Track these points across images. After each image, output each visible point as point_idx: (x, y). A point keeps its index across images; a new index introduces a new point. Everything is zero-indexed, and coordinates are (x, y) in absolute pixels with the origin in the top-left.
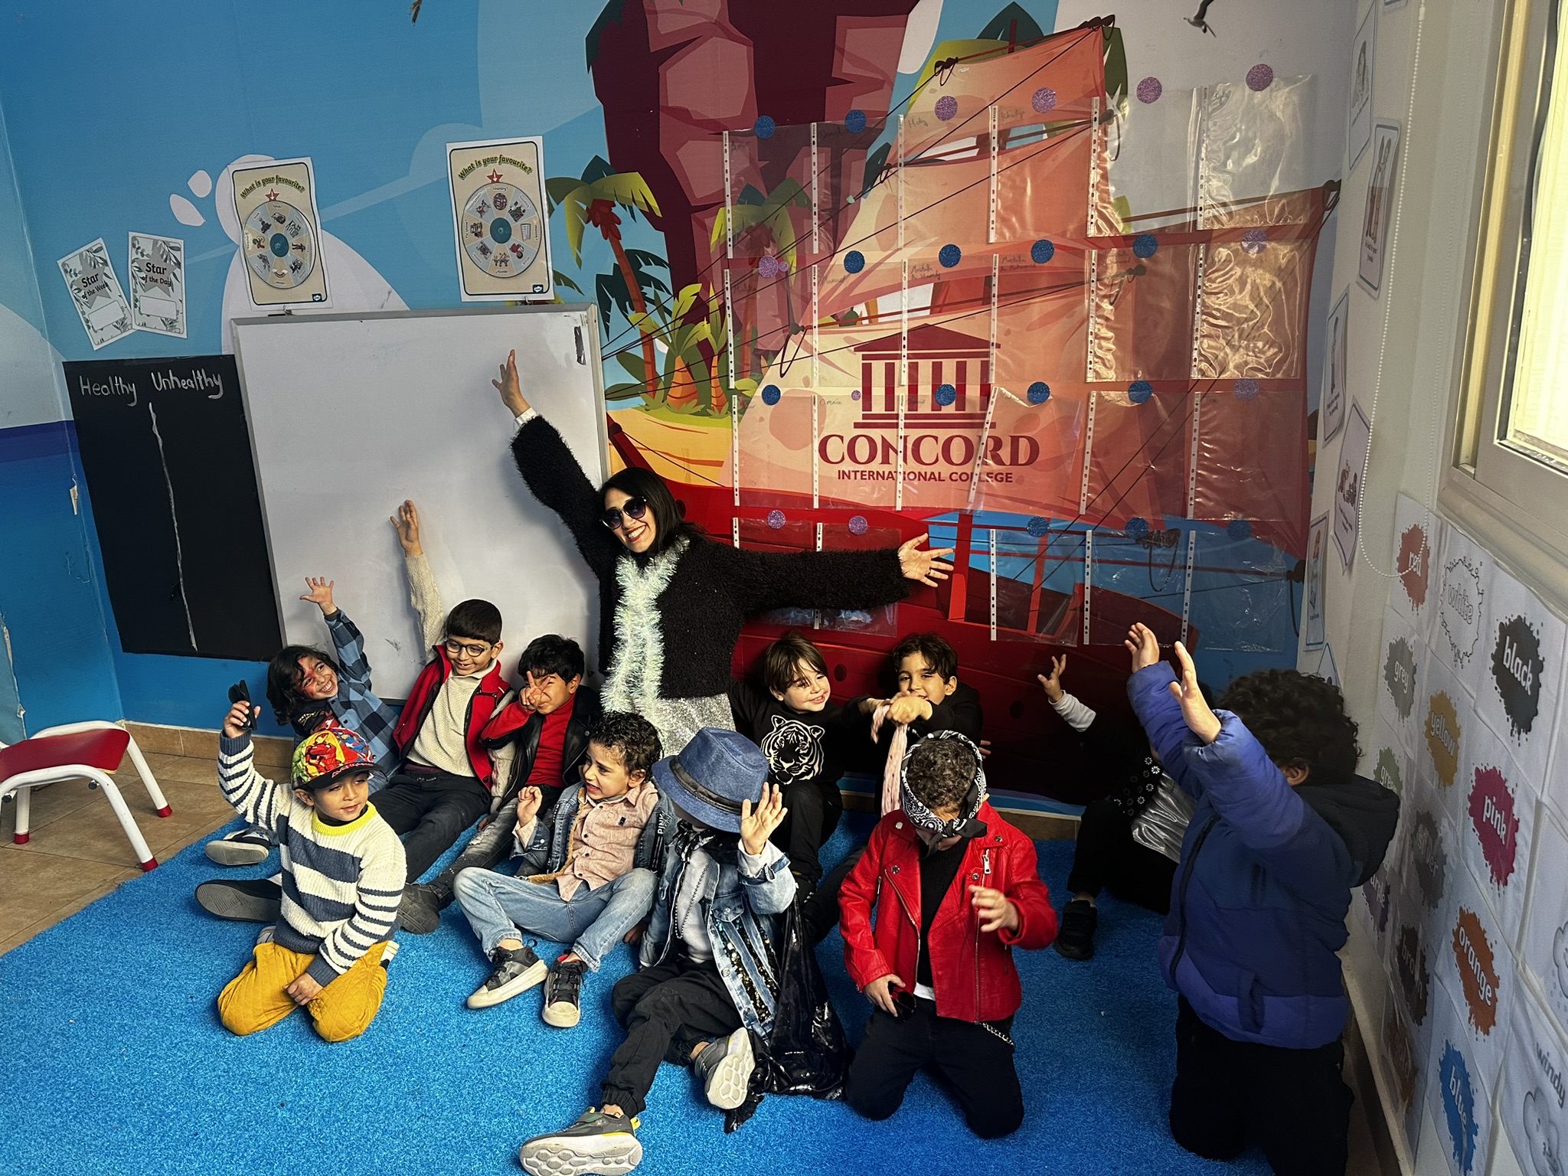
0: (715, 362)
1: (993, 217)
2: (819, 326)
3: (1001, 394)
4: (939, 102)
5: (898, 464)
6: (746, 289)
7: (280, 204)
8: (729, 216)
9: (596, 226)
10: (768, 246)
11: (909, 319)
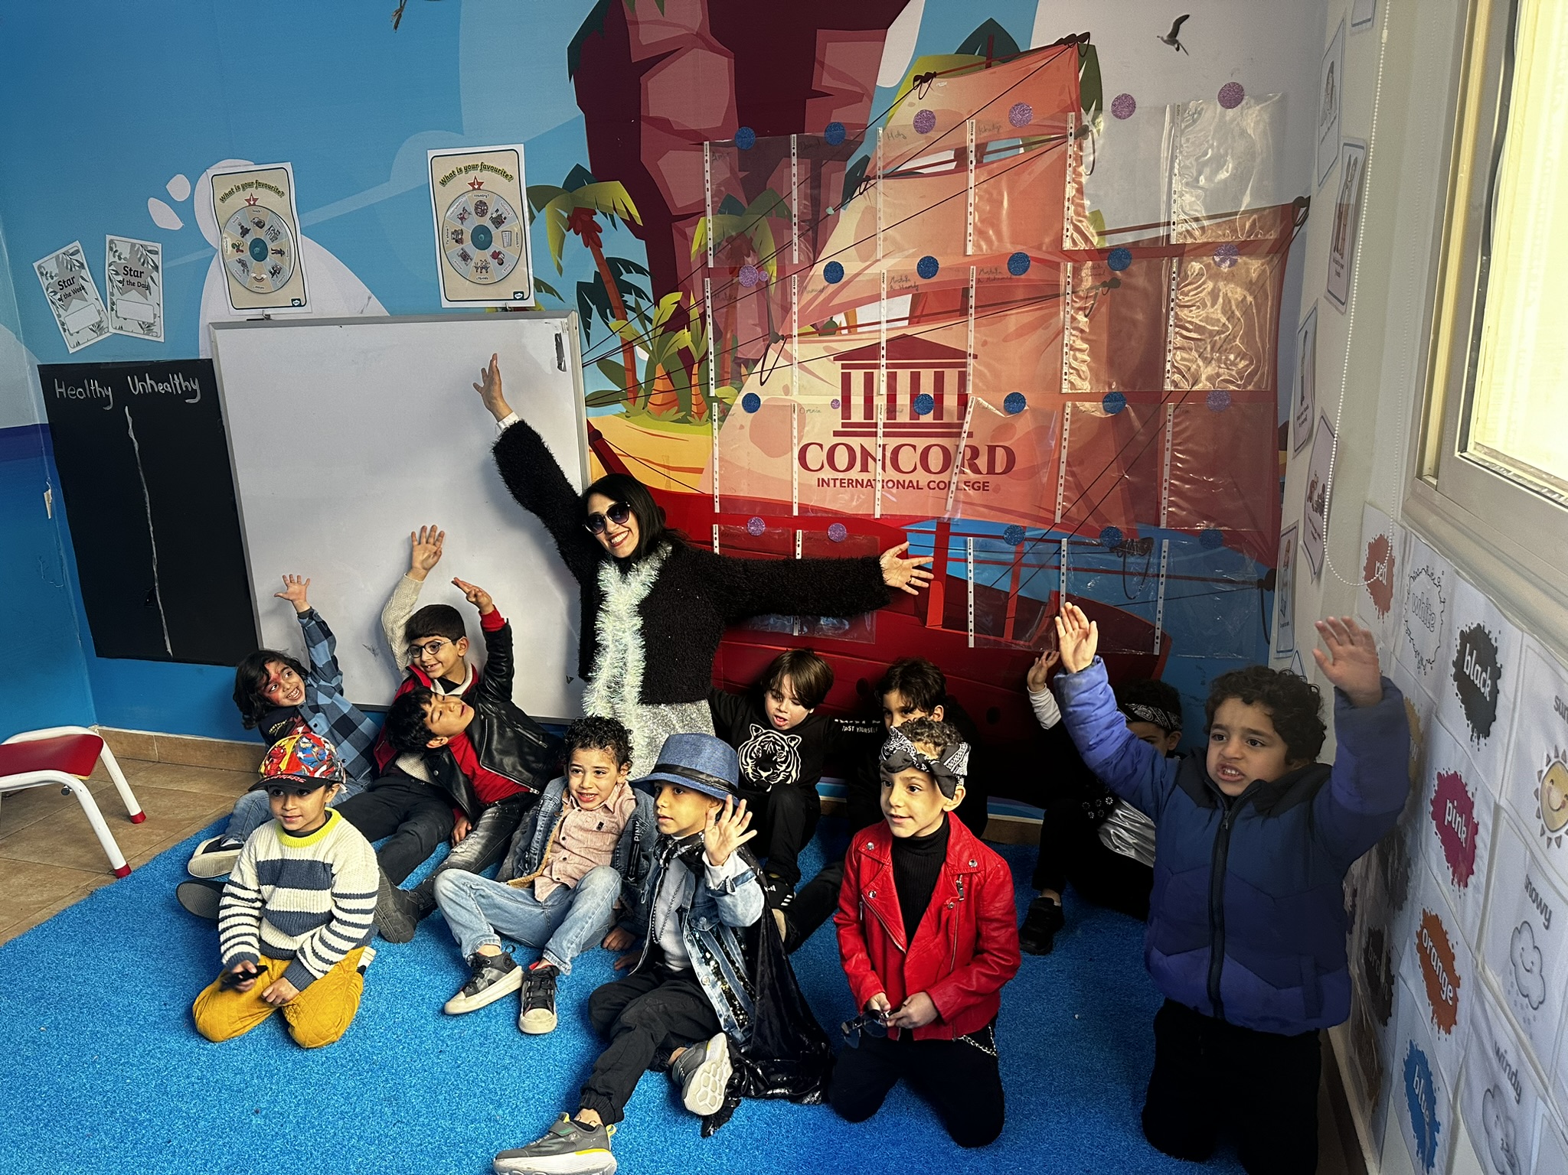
0: (695, 370)
1: (970, 229)
2: (799, 335)
3: (978, 403)
4: (917, 115)
5: (877, 471)
6: (727, 298)
7: (259, 209)
8: (710, 225)
9: (577, 234)
10: (749, 256)
11: (887, 330)
